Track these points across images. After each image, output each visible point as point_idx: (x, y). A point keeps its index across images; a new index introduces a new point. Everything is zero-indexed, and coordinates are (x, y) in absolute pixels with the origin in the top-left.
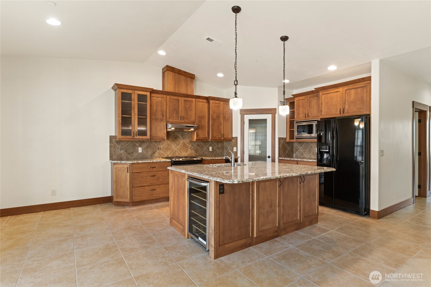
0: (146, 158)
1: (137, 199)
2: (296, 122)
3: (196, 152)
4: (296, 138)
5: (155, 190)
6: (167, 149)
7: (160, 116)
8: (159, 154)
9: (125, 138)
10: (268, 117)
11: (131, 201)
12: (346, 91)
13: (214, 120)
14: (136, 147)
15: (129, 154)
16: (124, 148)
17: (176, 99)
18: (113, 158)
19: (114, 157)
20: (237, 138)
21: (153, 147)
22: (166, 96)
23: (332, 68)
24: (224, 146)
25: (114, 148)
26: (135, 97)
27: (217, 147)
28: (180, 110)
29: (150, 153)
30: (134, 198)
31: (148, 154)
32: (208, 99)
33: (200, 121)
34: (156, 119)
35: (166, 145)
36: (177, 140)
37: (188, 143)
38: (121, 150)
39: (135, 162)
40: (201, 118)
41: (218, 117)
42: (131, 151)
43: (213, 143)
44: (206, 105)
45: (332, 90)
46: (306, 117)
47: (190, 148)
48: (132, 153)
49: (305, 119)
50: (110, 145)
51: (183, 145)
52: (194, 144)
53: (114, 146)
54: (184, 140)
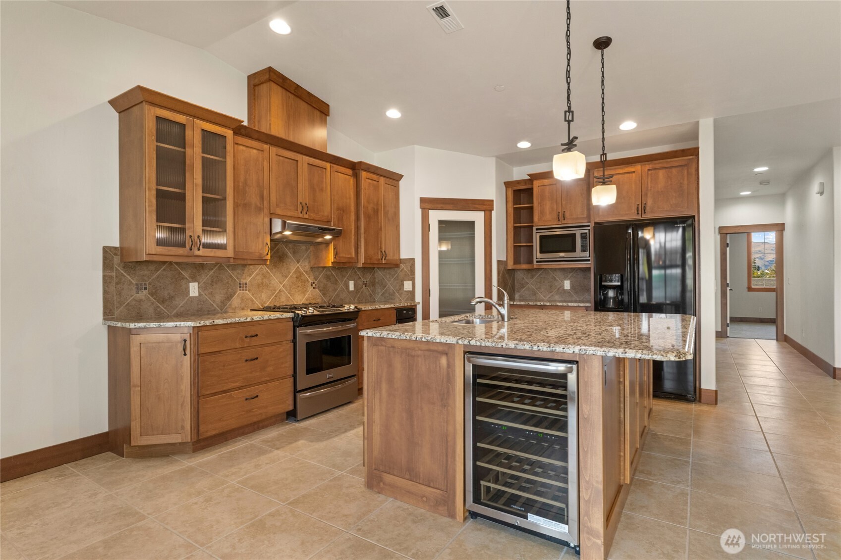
0: (209, 311)
1: (209, 430)
2: (537, 229)
3: (324, 294)
4: (537, 262)
5: (257, 396)
6: (261, 286)
7: (254, 199)
8: (242, 300)
9: (167, 253)
10: (478, 217)
11: (193, 437)
12: (649, 173)
13: (368, 217)
14: (183, 282)
15: (163, 301)
16: (147, 283)
17: (292, 159)
18: (113, 313)
19: (117, 313)
20: (412, 261)
21: (228, 282)
22: (268, 146)
23: (628, 126)
24: (377, 280)
25: (117, 284)
26: (194, 137)
27: (364, 282)
28: (300, 186)
29: (219, 298)
30: (202, 429)
31: (214, 301)
32: (355, 168)
33: (340, 219)
34: (246, 206)
35: (258, 277)
36: (283, 263)
37: (306, 272)
38: (138, 290)
39: (208, 323)
40: (342, 211)
41: (376, 212)
42: (169, 294)
43: (356, 272)
44: (352, 181)
45: (620, 168)
46: (559, 220)
47: (310, 284)
48: (172, 298)
49: (558, 223)
50: (104, 277)
51: (297, 277)
52: (320, 274)
53: (117, 277)
54: (298, 265)
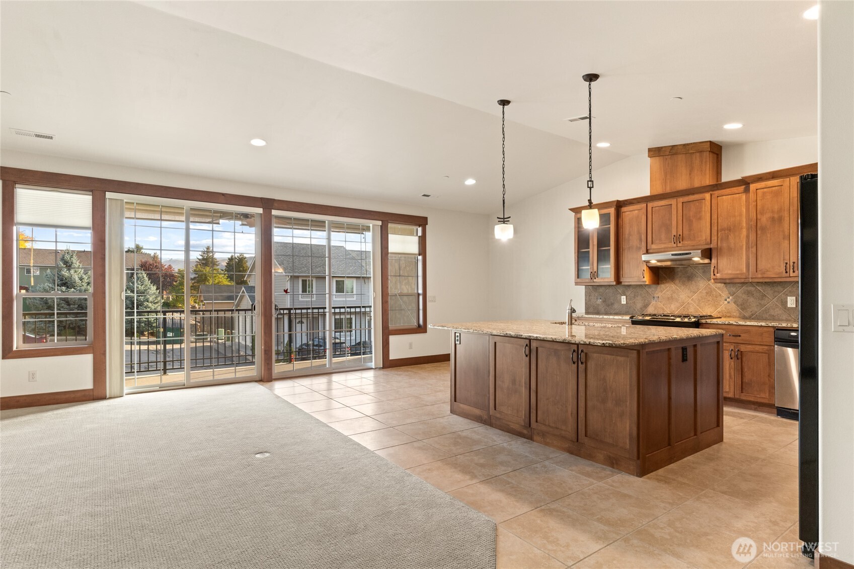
6: (670, 299)
7: (635, 242)
8: (655, 308)
9: (582, 282)
14: (618, 296)
15: (608, 306)
16: (601, 296)
17: (666, 205)
19: (590, 310)
21: (645, 296)
22: (645, 205)
25: (589, 296)
28: (674, 223)
29: (639, 306)
31: (636, 308)
33: (724, 239)
34: (630, 248)
35: (668, 293)
38: (598, 299)
40: (728, 230)
42: (611, 301)
44: (741, 198)
47: (724, 298)
48: (613, 304)
50: (585, 292)
53: (589, 293)
54: (709, 282)
